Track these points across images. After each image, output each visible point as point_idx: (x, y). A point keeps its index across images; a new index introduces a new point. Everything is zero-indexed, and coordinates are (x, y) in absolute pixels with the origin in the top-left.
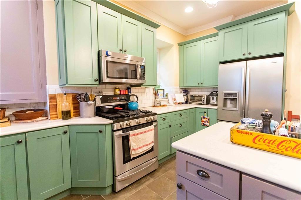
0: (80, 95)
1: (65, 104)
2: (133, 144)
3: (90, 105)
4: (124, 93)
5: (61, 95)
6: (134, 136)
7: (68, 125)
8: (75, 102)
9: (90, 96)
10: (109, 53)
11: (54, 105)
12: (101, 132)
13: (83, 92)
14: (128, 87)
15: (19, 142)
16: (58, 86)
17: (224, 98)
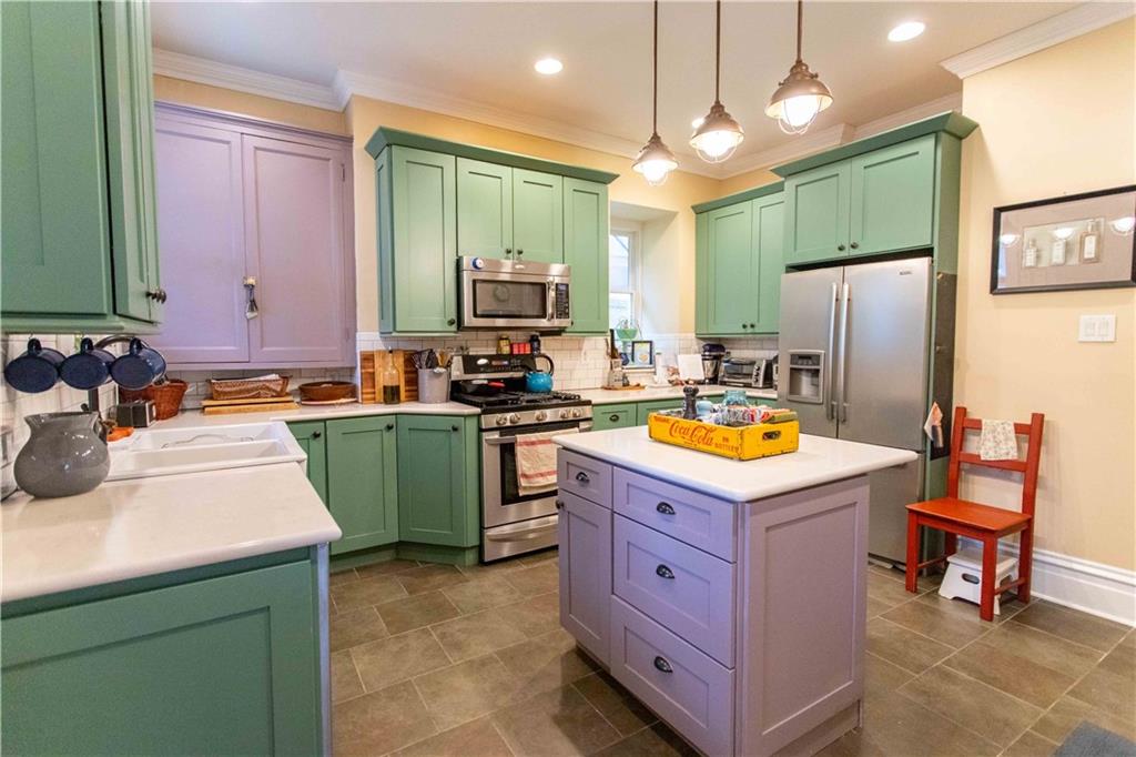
0: (420, 353)
1: (390, 372)
2: (523, 464)
3: (440, 374)
4: (522, 349)
5: (383, 354)
6: (526, 447)
7: (396, 414)
8: (409, 369)
9: (439, 358)
10: (480, 263)
11: (370, 373)
12: (455, 429)
13: (426, 346)
14: (532, 336)
15: (316, 436)
16: (376, 335)
17: (792, 369)
